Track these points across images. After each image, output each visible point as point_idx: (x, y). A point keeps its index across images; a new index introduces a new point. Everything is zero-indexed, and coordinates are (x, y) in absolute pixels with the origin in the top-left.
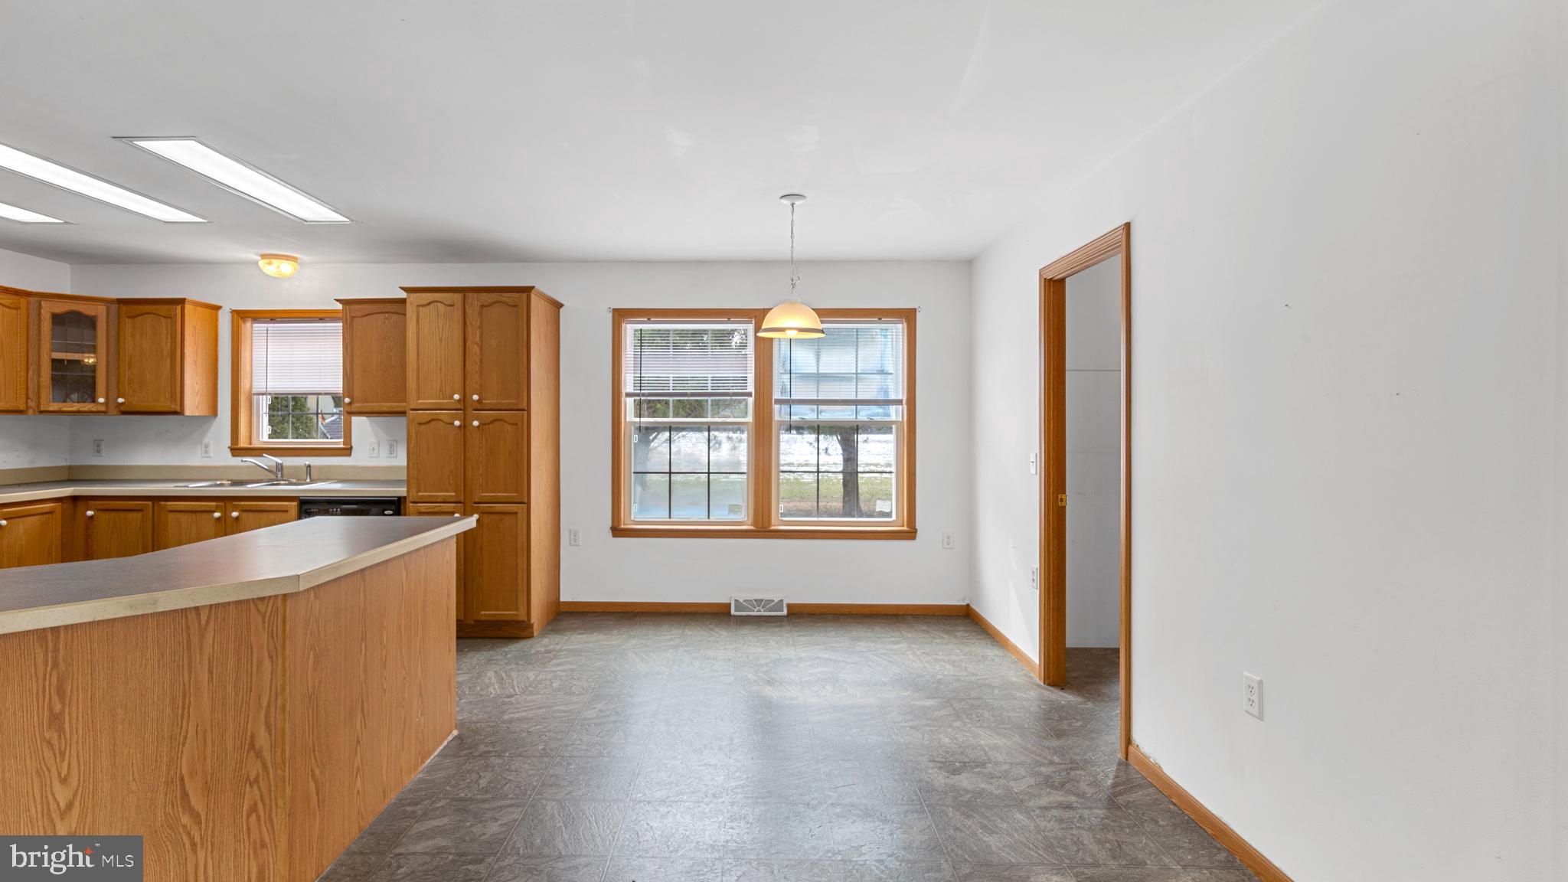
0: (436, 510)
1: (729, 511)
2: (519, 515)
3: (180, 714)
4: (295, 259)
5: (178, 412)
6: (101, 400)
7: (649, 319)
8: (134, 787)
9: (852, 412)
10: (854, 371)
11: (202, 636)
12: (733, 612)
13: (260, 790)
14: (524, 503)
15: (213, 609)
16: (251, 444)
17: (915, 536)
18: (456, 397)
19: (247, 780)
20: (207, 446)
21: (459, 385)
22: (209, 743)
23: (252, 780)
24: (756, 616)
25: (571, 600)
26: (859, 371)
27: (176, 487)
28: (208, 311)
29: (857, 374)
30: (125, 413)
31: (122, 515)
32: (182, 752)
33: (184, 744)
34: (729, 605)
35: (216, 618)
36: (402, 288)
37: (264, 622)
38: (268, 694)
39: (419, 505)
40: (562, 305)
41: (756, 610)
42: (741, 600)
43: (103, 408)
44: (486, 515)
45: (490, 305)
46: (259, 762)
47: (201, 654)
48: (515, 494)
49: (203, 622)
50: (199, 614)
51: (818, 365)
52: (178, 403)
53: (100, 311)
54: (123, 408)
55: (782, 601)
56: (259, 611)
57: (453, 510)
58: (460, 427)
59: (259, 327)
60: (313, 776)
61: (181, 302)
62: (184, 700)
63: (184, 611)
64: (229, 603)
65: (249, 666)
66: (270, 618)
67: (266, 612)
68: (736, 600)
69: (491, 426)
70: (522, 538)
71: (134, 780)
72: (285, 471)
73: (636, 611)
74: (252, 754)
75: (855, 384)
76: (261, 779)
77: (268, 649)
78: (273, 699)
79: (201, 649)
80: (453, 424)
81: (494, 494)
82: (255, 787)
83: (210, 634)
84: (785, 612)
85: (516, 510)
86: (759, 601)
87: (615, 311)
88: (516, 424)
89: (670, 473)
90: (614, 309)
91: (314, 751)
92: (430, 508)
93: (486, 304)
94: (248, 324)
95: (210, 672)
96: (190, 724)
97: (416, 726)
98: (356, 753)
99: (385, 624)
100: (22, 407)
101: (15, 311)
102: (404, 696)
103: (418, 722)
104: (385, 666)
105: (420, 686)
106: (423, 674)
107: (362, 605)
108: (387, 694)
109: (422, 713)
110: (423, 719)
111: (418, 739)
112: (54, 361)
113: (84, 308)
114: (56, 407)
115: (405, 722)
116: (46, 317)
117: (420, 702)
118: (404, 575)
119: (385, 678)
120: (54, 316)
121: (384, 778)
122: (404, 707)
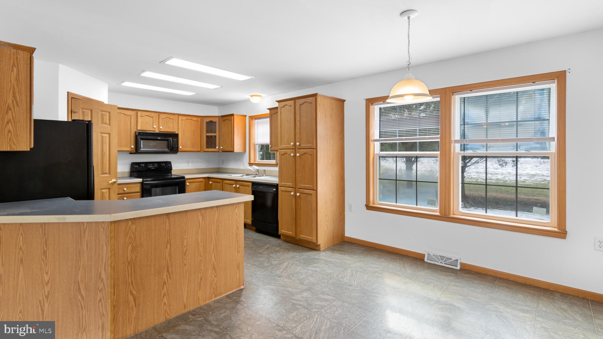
0: (286, 190)
1: (428, 203)
2: (313, 195)
3: (78, 259)
4: (260, 96)
5: (233, 151)
6: (217, 148)
7: (384, 102)
8: (65, 281)
9: (514, 146)
10: (515, 120)
11: (85, 233)
12: (426, 260)
13: (103, 294)
14: (315, 190)
15: (88, 223)
16: (255, 162)
17: (566, 236)
18: (292, 144)
19: (98, 289)
20: (244, 162)
21: (293, 139)
22: (87, 272)
23: (100, 289)
24: (439, 266)
25: (349, 236)
26: (519, 120)
27: (228, 176)
28: (242, 117)
29: (517, 121)
30: (223, 151)
31: (217, 183)
32: (79, 273)
33: (79, 270)
34: (424, 255)
35: (89, 227)
36: (276, 101)
37: (104, 231)
38: (105, 258)
39: (282, 187)
40: (344, 101)
41: (440, 262)
42: (432, 254)
43: (218, 150)
44: (302, 194)
45: (303, 104)
46: (102, 283)
47: (84, 239)
48: (312, 186)
49: (85, 227)
50: (83, 225)
51: (487, 118)
52: (233, 148)
53: (216, 120)
54: (222, 150)
55: (457, 260)
56: (102, 226)
57: (291, 191)
58: (293, 156)
59: (256, 121)
60: (132, 293)
61: (233, 115)
62: (79, 255)
63: (79, 223)
64: (93, 222)
65: (99, 247)
66: (106, 229)
67: (104, 227)
68: (428, 254)
69: (303, 156)
70: (314, 205)
71: (65, 278)
72: (259, 171)
73: (377, 248)
74: (100, 279)
75: (516, 128)
76: (103, 290)
77: (105, 242)
78: (107, 261)
79: (84, 237)
80: (291, 155)
81: (304, 185)
82: (101, 292)
83: (87, 233)
84: (458, 267)
85: (312, 193)
86: (442, 257)
87: (367, 100)
88: (312, 155)
89: (396, 180)
90: (367, 99)
91: (132, 284)
92: (284, 189)
93: (301, 104)
94: (254, 121)
95: (87, 246)
96: (81, 263)
97: (211, 281)
98: (163, 288)
99: (185, 238)
100: (199, 150)
101: (197, 122)
102: (201, 268)
103: (212, 280)
104: (185, 254)
105: (214, 265)
106: (216, 260)
107: (167, 229)
108: (187, 266)
109: (215, 276)
110: (216, 279)
111: (212, 286)
112: (207, 136)
113: (213, 120)
114: (207, 150)
115: (201, 279)
116: (205, 123)
117: (214, 272)
118: (200, 218)
119: (186, 259)
120: (207, 123)
121: (185, 300)
122: (200, 272)
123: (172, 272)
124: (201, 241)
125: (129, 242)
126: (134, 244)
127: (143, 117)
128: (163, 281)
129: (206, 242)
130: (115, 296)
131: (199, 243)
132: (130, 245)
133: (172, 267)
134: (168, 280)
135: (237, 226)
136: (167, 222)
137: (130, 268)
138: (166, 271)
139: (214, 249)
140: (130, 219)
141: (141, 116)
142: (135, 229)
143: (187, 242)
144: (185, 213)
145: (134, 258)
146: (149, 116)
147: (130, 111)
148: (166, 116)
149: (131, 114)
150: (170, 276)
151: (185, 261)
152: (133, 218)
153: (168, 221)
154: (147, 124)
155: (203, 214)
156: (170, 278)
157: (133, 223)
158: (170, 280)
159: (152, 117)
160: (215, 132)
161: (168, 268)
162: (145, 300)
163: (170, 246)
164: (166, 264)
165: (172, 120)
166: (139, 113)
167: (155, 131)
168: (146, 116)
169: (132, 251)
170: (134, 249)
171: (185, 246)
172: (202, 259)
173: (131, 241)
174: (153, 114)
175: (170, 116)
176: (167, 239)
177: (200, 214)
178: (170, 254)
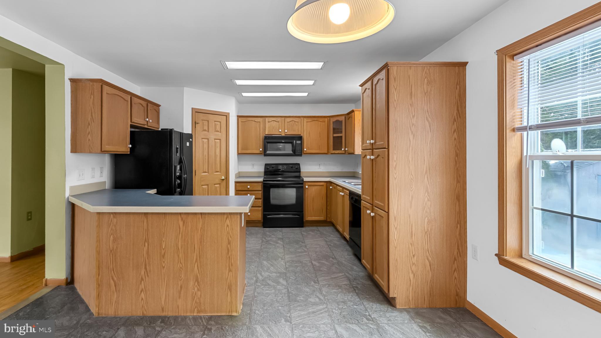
0: (366, 206)
2: (384, 219)
5: (353, 153)
6: (343, 149)
14: (387, 211)
18: (368, 142)
21: (371, 135)
31: (334, 189)
39: (363, 202)
43: (344, 152)
44: (376, 215)
48: (383, 204)
52: (354, 150)
53: (343, 119)
54: (347, 152)
57: (369, 208)
58: (370, 159)
61: (353, 112)
69: (378, 159)
81: (378, 202)
85: (383, 215)
87: (499, 52)
88: (383, 158)
89: (572, 216)
92: (365, 204)
93: (376, 83)
97: (193, 293)
98: (141, 283)
99: (164, 240)
100: (326, 152)
101: (324, 123)
102: (181, 276)
103: (195, 292)
104: (164, 256)
105: (197, 277)
106: (200, 272)
107: (145, 227)
108: (165, 269)
109: (198, 290)
110: (199, 293)
111: (194, 299)
112: (334, 137)
113: (340, 119)
114: (334, 152)
115: (181, 287)
116: (332, 123)
117: (196, 283)
118: (181, 223)
119: (164, 262)
120: (333, 122)
121: (163, 303)
122: (180, 280)
123: (150, 271)
124: (182, 247)
125: (111, 233)
126: (115, 236)
127: (270, 123)
128: (141, 277)
129: (187, 249)
130: (100, 277)
131: (179, 249)
132: (112, 236)
133: (150, 266)
134: (145, 277)
135: (228, 239)
136: (145, 221)
137: (111, 256)
138: (144, 267)
139: (197, 259)
140: (112, 213)
141: (268, 122)
142: (116, 222)
143: (165, 245)
144: (163, 215)
145: (115, 248)
146: (275, 121)
147: (259, 118)
148: (291, 119)
149: (260, 121)
150: (147, 273)
151: (163, 263)
152: (114, 213)
153: (146, 219)
154: (274, 128)
155: (184, 219)
156: (148, 276)
157: (114, 217)
158: (148, 278)
159: (279, 122)
160: (341, 132)
161: (145, 265)
162: (124, 289)
163: (148, 245)
164: (143, 261)
165: (297, 123)
166: (267, 119)
167: (281, 135)
168: (273, 121)
169: (113, 242)
170: (115, 240)
171: (163, 248)
172: (183, 267)
173: (112, 233)
174: (279, 119)
175: (294, 119)
176: (144, 237)
177: (180, 219)
178: (148, 253)
